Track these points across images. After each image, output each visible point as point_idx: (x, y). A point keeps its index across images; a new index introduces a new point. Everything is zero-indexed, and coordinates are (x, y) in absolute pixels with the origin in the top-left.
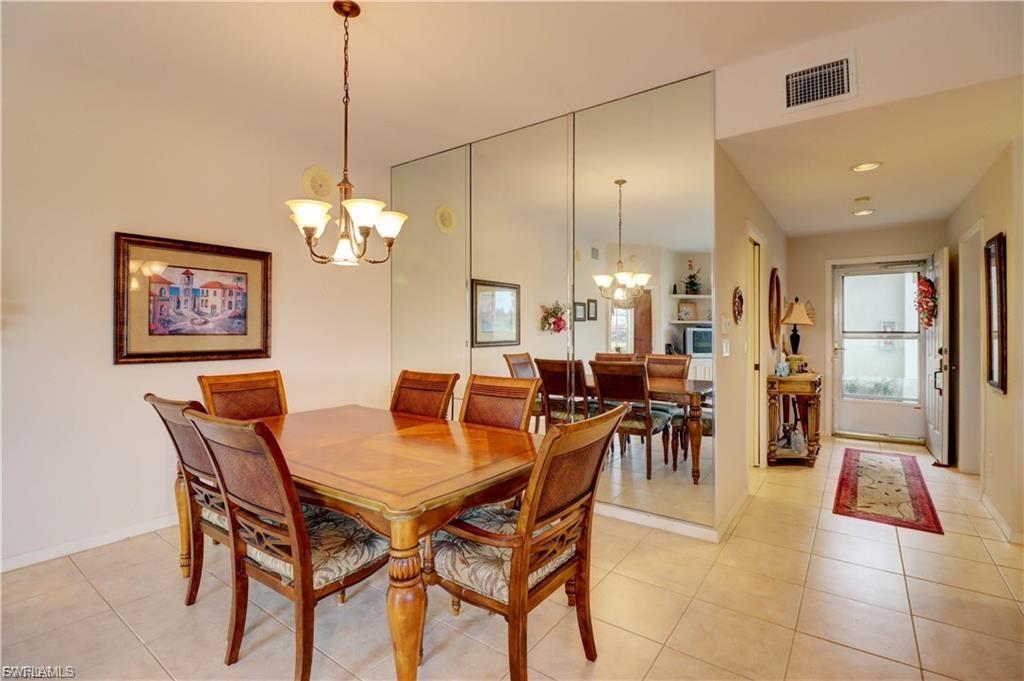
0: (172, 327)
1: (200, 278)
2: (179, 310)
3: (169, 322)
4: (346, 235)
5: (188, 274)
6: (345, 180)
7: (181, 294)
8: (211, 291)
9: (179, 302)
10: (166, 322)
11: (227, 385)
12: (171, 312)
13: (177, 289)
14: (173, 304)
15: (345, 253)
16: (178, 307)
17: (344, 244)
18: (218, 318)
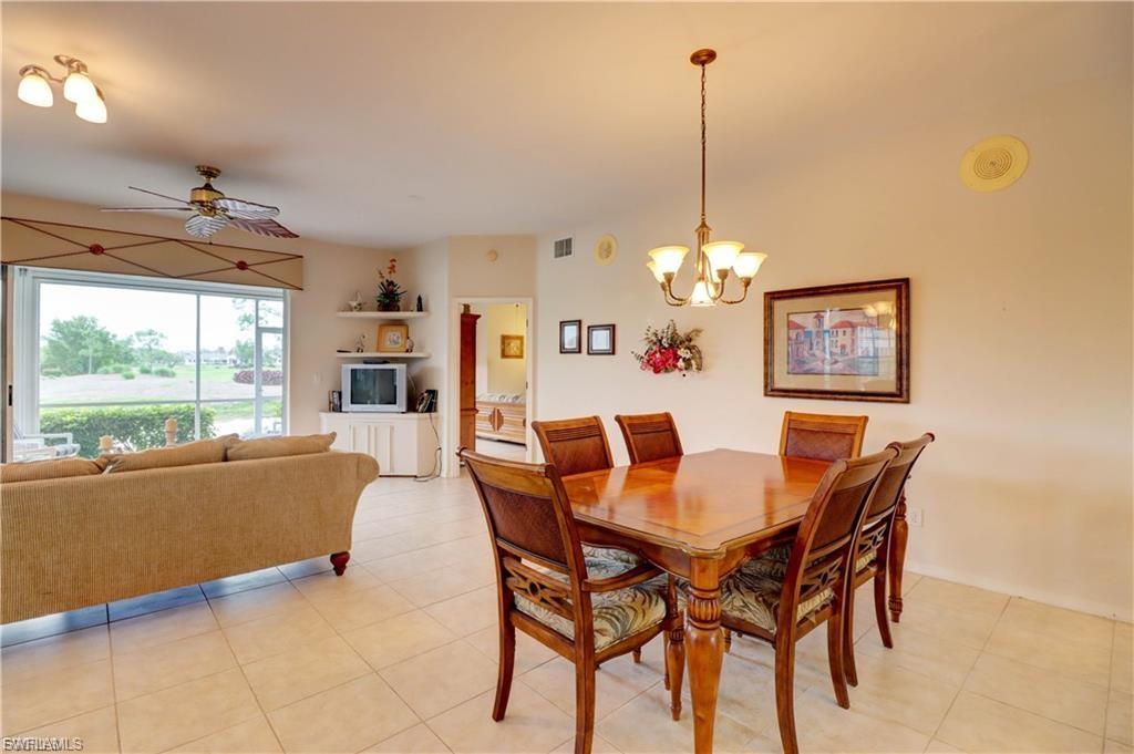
0: (807, 367)
1: (829, 319)
2: (811, 352)
3: (804, 362)
4: (702, 278)
5: (819, 318)
6: (704, 225)
7: (814, 336)
8: (841, 331)
9: (811, 344)
10: (801, 362)
11: (802, 422)
12: (806, 353)
13: (810, 332)
14: (807, 347)
15: (702, 295)
16: (811, 349)
17: (700, 286)
18: (846, 358)
